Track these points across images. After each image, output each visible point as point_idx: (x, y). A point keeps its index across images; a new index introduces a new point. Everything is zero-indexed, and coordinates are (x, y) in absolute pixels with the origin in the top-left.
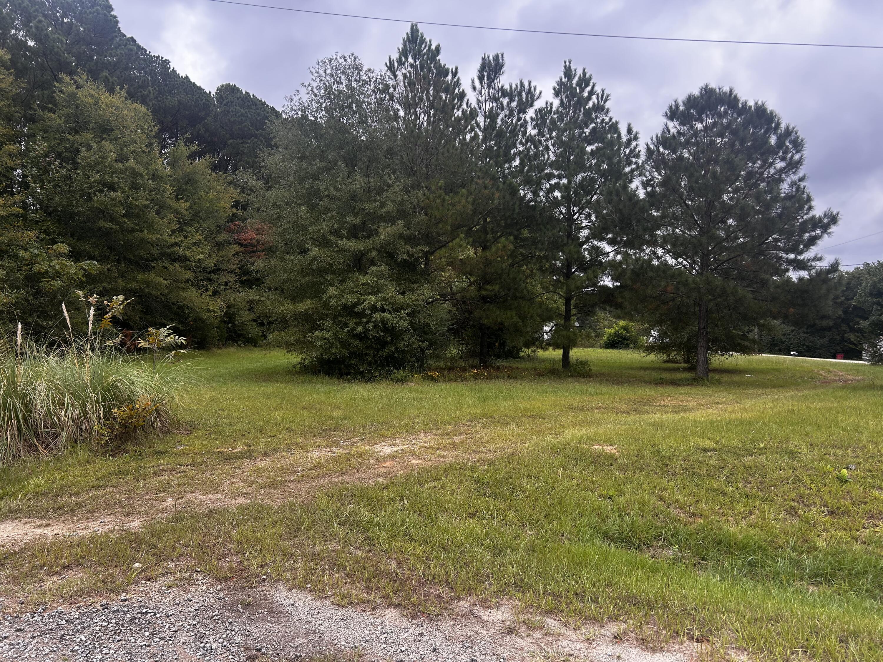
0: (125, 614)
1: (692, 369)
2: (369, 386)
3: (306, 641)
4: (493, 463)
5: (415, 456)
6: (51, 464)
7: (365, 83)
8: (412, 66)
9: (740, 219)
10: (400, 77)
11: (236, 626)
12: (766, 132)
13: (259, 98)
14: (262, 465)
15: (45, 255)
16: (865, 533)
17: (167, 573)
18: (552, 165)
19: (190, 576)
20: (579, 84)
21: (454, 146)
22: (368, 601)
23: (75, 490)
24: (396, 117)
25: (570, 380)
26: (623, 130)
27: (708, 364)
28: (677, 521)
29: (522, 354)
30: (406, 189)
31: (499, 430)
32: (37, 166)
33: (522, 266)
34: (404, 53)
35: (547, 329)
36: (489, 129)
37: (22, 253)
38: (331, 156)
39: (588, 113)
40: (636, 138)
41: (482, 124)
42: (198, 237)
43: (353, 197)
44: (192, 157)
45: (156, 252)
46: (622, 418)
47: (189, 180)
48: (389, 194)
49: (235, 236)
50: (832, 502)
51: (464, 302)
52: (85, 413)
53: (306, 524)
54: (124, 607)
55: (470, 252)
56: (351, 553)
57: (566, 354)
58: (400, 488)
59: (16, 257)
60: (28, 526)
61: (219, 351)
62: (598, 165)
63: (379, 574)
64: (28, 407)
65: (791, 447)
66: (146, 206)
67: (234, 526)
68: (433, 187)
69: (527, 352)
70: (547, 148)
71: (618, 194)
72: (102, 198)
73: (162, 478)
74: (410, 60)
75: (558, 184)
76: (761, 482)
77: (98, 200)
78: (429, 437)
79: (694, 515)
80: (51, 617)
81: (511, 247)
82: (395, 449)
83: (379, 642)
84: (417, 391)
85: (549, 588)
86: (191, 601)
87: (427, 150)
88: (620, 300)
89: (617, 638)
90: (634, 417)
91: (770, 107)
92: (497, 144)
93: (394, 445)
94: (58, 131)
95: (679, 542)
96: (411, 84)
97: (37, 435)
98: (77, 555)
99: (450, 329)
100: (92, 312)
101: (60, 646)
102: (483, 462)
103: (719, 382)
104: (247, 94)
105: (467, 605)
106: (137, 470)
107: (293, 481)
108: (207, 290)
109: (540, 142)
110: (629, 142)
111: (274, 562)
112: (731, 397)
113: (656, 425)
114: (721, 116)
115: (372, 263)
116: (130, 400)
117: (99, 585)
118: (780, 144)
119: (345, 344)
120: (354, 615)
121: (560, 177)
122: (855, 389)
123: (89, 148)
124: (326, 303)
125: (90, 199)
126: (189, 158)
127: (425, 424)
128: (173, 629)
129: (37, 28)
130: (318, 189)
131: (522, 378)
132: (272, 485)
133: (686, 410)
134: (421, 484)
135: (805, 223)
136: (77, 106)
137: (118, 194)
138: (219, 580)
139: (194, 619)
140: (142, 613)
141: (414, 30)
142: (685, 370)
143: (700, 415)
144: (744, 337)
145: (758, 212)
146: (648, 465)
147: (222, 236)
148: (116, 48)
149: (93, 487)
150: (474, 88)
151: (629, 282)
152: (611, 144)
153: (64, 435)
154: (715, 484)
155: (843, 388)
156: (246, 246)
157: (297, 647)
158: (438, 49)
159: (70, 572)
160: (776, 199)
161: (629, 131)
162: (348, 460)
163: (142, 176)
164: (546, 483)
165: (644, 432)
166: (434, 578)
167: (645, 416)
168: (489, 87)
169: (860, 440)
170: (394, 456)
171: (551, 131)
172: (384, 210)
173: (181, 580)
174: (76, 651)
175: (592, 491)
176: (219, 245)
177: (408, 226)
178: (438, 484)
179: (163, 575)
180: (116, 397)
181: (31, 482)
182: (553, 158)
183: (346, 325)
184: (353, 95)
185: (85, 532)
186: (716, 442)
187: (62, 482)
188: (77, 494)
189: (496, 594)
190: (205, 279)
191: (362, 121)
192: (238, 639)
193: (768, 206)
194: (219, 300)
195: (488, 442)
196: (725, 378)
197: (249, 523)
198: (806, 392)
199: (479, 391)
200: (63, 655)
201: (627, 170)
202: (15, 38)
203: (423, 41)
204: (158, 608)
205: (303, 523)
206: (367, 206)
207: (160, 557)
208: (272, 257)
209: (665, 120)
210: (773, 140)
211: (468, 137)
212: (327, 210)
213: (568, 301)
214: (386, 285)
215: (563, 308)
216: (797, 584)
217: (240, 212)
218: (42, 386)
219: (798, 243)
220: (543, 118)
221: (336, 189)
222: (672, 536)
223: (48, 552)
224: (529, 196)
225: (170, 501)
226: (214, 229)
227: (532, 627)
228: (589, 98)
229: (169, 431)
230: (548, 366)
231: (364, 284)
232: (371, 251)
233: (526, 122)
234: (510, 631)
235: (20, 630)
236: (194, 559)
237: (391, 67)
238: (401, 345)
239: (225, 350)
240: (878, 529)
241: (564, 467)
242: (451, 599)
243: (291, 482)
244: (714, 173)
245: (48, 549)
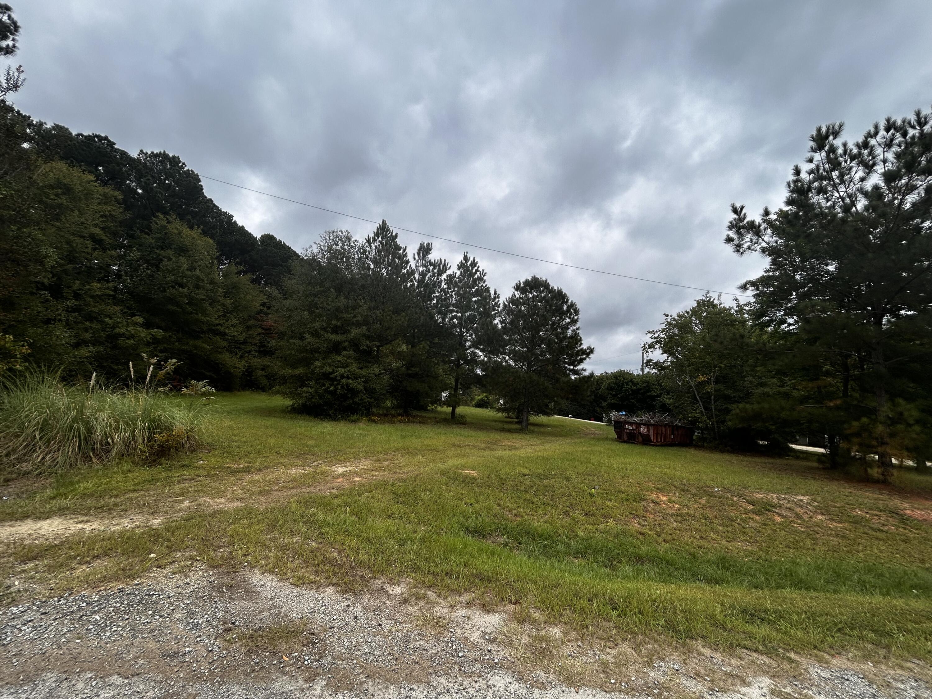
0: (136, 596)
1: (520, 423)
2: (334, 424)
3: (268, 614)
4: (405, 481)
5: (358, 475)
6: (100, 472)
7: (352, 247)
8: (380, 242)
9: (548, 346)
10: (373, 247)
11: (220, 605)
12: (562, 303)
13: (287, 244)
14: (256, 477)
15: (125, 323)
16: (602, 527)
17: (174, 562)
18: (453, 305)
19: (192, 564)
20: (471, 265)
21: (400, 288)
22: (315, 582)
23: (115, 492)
24: (369, 268)
25: (454, 426)
26: (492, 292)
27: (528, 420)
28: (506, 519)
29: (429, 408)
30: (370, 309)
31: (411, 459)
32: (130, 266)
33: (432, 358)
34: (377, 234)
35: (444, 395)
36: (421, 282)
37: (107, 320)
38: (327, 285)
39: (474, 281)
40: (498, 297)
41: (417, 278)
42: (235, 321)
43: (338, 309)
44: (239, 273)
45: (205, 328)
46: (481, 453)
47: (235, 286)
48: (360, 310)
49: (260, 323)
50: (587, 508)
51: (398, 376)
52: (134, 436)
53: (281, 523)
54: (136, 590)
55: (404, 347)
56: (308, 544)
57: (453, 410)
58: (345, 498)
59: (103, 322)
60: (72, 521)
61: (239, 393)
62: (478, 308)
63: (326, 561)
64: (90, 430)
65: (568, 474)
66: (203, 300)
67: (230, 524)
68: (386, 310)
69: (431, 407)
70: (452, 296)
71: (487, 326)
72: (173, 291)
73: (183, 485)
74: (380, 239)
75: (456, 315)
76: (552, 496)
77: (170, 292)
78: (368, 462)
79: (516, 515)
80: (75, 600)
81: (428, 347)
82: (346, 469)
83: (319, 613)
84: (364, 429)
85: (432, 569)
86: (189, 584)
87: (384, 289)
88: (485, 383)
89: (469, 604)
90: (487, 453)
91: (564, 291)
92: (425, 290)
93: (345, 467)
94: (149, 246)
95: (507, 533)
96: (379, 252)
97: (93, 449)
98: (106, 547)
99: (387, 392)
100: (151, 368)
101: (77, 626)
102: (399, 480)
103: (533, 432)
104: (280, 242)
105: (379, 582)
106: (165, 479)
107: (276, 490)
108: (236, 354)
109: (448, 292)
110: (495, 298)
111: (255, 552)
112: (539, 442)
113: (500, 458)
114: (542, 292)
115: (345, 349)
116: (169, 429)
117: (119, 572)
118: (568, 310)
119: (321, 397)
120: (305, 592)
121: (457, 312)
122: (599, 439)
123: (170, 259)
124: (313, 371)
125: (165, 291)
126: (236, 274)
127: (366, 453)
128: (172, 608)
129: (145, 183)
130: (316, 303)
131: (427, 423)
132: (261, 493)
133: (516, 449)
134: (360, 495)
135: (578, 351)
136: (166, 233)
137: (185, 290)
138: (212, 567)
139: (188, 599)
140: (149, 595)
141: (384, 222)
142: (516, 423)
143: (522, 453)
144: (547, 406)
145: (556, 343)
146: (493, 484)
147: (252, 323)
148: (199, 203)
149: (129, 490)
150: (415, 259)
151: (490, 374)
152: (485, 298)
153: (115, 450)
154: (528, 496)
155: (594, 439)
156: (266, 329)
157: (262, 619)
158: (396, 235)
159: (98, 561)
160: (565, 338)
161: (495, 293)
162: (314, 476)
163: (203, 281)
164: (436, 495)
165: (492, 462)
166: (361, 563)
167: (494, 453)
168: (423, 259)
169: (601, 471)
170: (344, 475)
171: (454, 287)
172: (355, 319)
173: (184, 567)
174: (90, 629)
175: (461, 500)
176: (249, 328)
177: (368, 330)
178: (370, 495)
179: (171, 563)
180: (159, 427)
181: (82, 485)
182: (454, 301)
183: (324, 385)
184: (344, 253)
185: (117, 528)
186: (530, 470)
187: (106, 486)
188: (116, 496)
189: (399, 574)
190: (236, 348)
191: (349, 267)
192: (219, 615)
193: (561, 341)
194: (243, 362)
195: (403, 466)
196: (536, 429)
197: (241, 521)
198: (576, 440)
199: (402, 431)
200: (78, 634)
201: (493, 313)
202: (129, 186)
203: (388, 230)
204: (162, 590)
205: (278, 522)
206: (345, 316)
207: (171, 549)
208: (282, 339)
209: (514, 290)
210: (565, 308)
211: (409, 284)
212: (320, 315)
213: (457, 381)
214: (352, 363)
215: (454, 384)
216: (567, 558)
217: (265, 310)
218: (104, 416)
219: (575, 361)
220: (451, 280)
221: (327, 304)
222: (504, 529)
223: (83, 544)
224: (440, 320)
225: (187, 503)
226: (246, 317)
227: (419, 598)
228: (476, 273)
229: (194, 450)
230: (443, 416)
231: (338, 361)
232: (344, 342)
233: (441, 281)
234: (405, 601)
235: (45, 613)
236: (196, 550)
237: (368, 241)
238: (357, 400)
239: (243, 393)
240: (608, 524)
241: (447, 484)
242: (370, 578)
243: (274, 490)
244: (536, 321)
245: (83, 542)
